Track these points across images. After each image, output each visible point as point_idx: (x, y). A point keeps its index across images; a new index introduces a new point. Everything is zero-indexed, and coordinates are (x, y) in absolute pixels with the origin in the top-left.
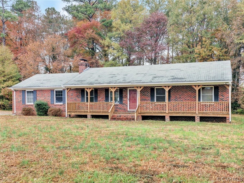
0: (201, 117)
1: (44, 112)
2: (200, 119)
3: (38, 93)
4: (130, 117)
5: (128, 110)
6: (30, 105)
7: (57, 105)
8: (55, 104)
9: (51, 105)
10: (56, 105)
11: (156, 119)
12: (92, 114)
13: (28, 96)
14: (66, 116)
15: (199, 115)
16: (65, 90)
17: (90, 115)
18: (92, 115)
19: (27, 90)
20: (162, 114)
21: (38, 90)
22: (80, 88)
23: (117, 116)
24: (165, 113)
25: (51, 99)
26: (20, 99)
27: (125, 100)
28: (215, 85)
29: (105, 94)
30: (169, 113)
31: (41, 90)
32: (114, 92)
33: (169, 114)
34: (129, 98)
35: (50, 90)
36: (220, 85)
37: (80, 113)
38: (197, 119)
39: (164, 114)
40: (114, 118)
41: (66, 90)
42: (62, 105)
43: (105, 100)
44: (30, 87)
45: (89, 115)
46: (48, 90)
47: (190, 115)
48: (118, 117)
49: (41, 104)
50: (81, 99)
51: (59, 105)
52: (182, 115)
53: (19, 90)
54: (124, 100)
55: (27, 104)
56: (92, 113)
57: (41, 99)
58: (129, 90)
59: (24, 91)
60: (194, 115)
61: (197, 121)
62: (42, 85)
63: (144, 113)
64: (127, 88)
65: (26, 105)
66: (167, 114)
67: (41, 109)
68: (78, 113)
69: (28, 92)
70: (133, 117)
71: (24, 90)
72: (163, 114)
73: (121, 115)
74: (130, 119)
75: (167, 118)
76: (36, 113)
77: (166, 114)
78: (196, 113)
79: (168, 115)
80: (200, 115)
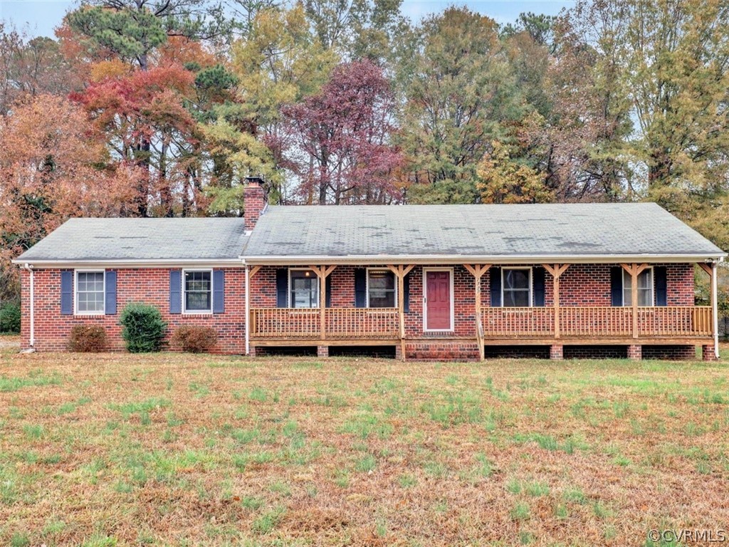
0: (644, 348)
1: (153, 339)
2: (642, 351)
3: (122, 277)
4: (457, 350)
5: (425, 329)
6: (93, 319)
7: (191, 318)
8: (183, 313)
9: (169, 319)
10: (187, 318)
11: (507, 354)
12: (332, 342)
13: (81, 286)
14: (247, 352)
15: (640, 341)
16: (244, 269)
17: (326, 347)
18: (333, 345)
19: (77, 270)
20: (544, 341)
21: (121, 270)
22: (271, 266)
23: (417, 350)
24: (552, 337)
25: (171, 298)
26: (54, 298)
27: (416, 301)
28: (659, 264)
29: (356, 284)
30: (562, 337)
31: (134, 269)
32: (402, 280)
33: (563, 341)
34: (426, 297)
35: (167, 269)
36: (668, 264)
37: (292, 342)
38: (635, 353)
39: (550, 341)
40: (411, 355)
41: (247, 271)
42: (211, 318)
43: (352, 302)
44: (91, 258)
45: (323, 346)
46: (160, 269)
47: (618, 341)
48: (421, 350)
49: (144, 315)
50: (275, 298)
51: (201, 318)
52: (598, 342)
53: (50, 270)
54: (413, 300)
55: (77, 312)
56: (335, 342)
57: (134, 297)
58: (428, 272)
59: (67, 273)
60: (627, 342)
61: (634, 358)
62: (129, 253)
63: (493, 340)
64: (421, 266)
65: (77, 319)
66: (557, 339)
67: (145, 330)
68: (287, 342)
69: (81, 275)
70: (464, 350)
71: (68, 270)
72: (547, 341)
73: (428, 346)
74: (461, 356)
75: (557, 352)
76: (122, 343)
77: (554, 341)
78: (632, 335)
79: (560, 343)
80: (642, 341)
